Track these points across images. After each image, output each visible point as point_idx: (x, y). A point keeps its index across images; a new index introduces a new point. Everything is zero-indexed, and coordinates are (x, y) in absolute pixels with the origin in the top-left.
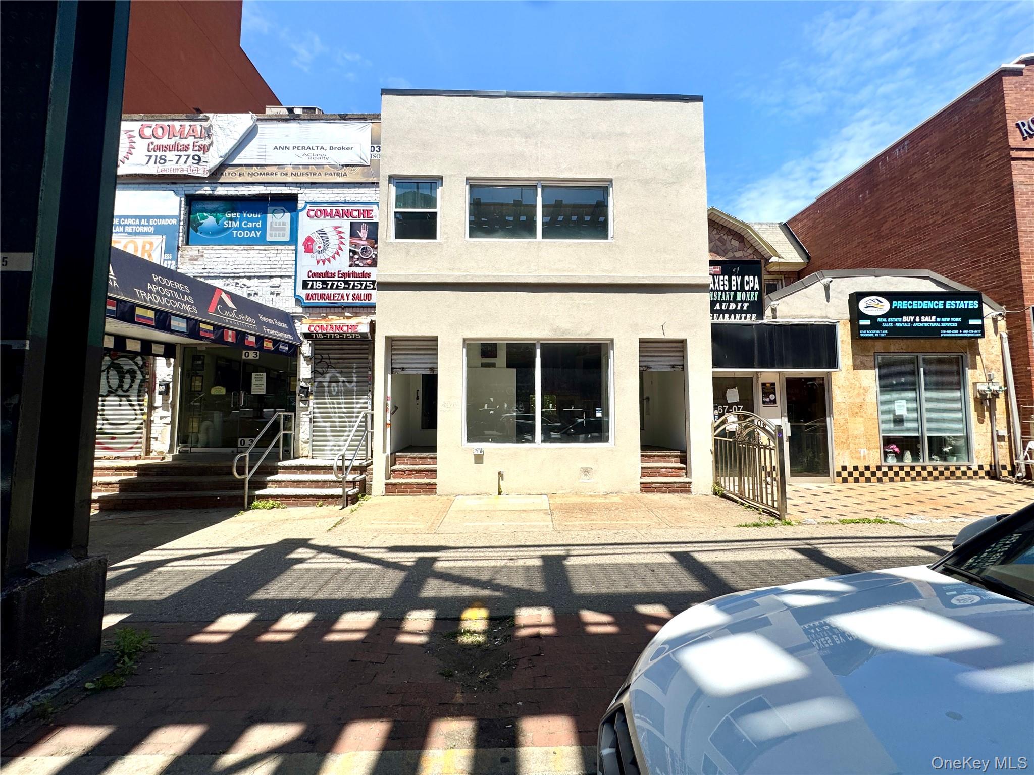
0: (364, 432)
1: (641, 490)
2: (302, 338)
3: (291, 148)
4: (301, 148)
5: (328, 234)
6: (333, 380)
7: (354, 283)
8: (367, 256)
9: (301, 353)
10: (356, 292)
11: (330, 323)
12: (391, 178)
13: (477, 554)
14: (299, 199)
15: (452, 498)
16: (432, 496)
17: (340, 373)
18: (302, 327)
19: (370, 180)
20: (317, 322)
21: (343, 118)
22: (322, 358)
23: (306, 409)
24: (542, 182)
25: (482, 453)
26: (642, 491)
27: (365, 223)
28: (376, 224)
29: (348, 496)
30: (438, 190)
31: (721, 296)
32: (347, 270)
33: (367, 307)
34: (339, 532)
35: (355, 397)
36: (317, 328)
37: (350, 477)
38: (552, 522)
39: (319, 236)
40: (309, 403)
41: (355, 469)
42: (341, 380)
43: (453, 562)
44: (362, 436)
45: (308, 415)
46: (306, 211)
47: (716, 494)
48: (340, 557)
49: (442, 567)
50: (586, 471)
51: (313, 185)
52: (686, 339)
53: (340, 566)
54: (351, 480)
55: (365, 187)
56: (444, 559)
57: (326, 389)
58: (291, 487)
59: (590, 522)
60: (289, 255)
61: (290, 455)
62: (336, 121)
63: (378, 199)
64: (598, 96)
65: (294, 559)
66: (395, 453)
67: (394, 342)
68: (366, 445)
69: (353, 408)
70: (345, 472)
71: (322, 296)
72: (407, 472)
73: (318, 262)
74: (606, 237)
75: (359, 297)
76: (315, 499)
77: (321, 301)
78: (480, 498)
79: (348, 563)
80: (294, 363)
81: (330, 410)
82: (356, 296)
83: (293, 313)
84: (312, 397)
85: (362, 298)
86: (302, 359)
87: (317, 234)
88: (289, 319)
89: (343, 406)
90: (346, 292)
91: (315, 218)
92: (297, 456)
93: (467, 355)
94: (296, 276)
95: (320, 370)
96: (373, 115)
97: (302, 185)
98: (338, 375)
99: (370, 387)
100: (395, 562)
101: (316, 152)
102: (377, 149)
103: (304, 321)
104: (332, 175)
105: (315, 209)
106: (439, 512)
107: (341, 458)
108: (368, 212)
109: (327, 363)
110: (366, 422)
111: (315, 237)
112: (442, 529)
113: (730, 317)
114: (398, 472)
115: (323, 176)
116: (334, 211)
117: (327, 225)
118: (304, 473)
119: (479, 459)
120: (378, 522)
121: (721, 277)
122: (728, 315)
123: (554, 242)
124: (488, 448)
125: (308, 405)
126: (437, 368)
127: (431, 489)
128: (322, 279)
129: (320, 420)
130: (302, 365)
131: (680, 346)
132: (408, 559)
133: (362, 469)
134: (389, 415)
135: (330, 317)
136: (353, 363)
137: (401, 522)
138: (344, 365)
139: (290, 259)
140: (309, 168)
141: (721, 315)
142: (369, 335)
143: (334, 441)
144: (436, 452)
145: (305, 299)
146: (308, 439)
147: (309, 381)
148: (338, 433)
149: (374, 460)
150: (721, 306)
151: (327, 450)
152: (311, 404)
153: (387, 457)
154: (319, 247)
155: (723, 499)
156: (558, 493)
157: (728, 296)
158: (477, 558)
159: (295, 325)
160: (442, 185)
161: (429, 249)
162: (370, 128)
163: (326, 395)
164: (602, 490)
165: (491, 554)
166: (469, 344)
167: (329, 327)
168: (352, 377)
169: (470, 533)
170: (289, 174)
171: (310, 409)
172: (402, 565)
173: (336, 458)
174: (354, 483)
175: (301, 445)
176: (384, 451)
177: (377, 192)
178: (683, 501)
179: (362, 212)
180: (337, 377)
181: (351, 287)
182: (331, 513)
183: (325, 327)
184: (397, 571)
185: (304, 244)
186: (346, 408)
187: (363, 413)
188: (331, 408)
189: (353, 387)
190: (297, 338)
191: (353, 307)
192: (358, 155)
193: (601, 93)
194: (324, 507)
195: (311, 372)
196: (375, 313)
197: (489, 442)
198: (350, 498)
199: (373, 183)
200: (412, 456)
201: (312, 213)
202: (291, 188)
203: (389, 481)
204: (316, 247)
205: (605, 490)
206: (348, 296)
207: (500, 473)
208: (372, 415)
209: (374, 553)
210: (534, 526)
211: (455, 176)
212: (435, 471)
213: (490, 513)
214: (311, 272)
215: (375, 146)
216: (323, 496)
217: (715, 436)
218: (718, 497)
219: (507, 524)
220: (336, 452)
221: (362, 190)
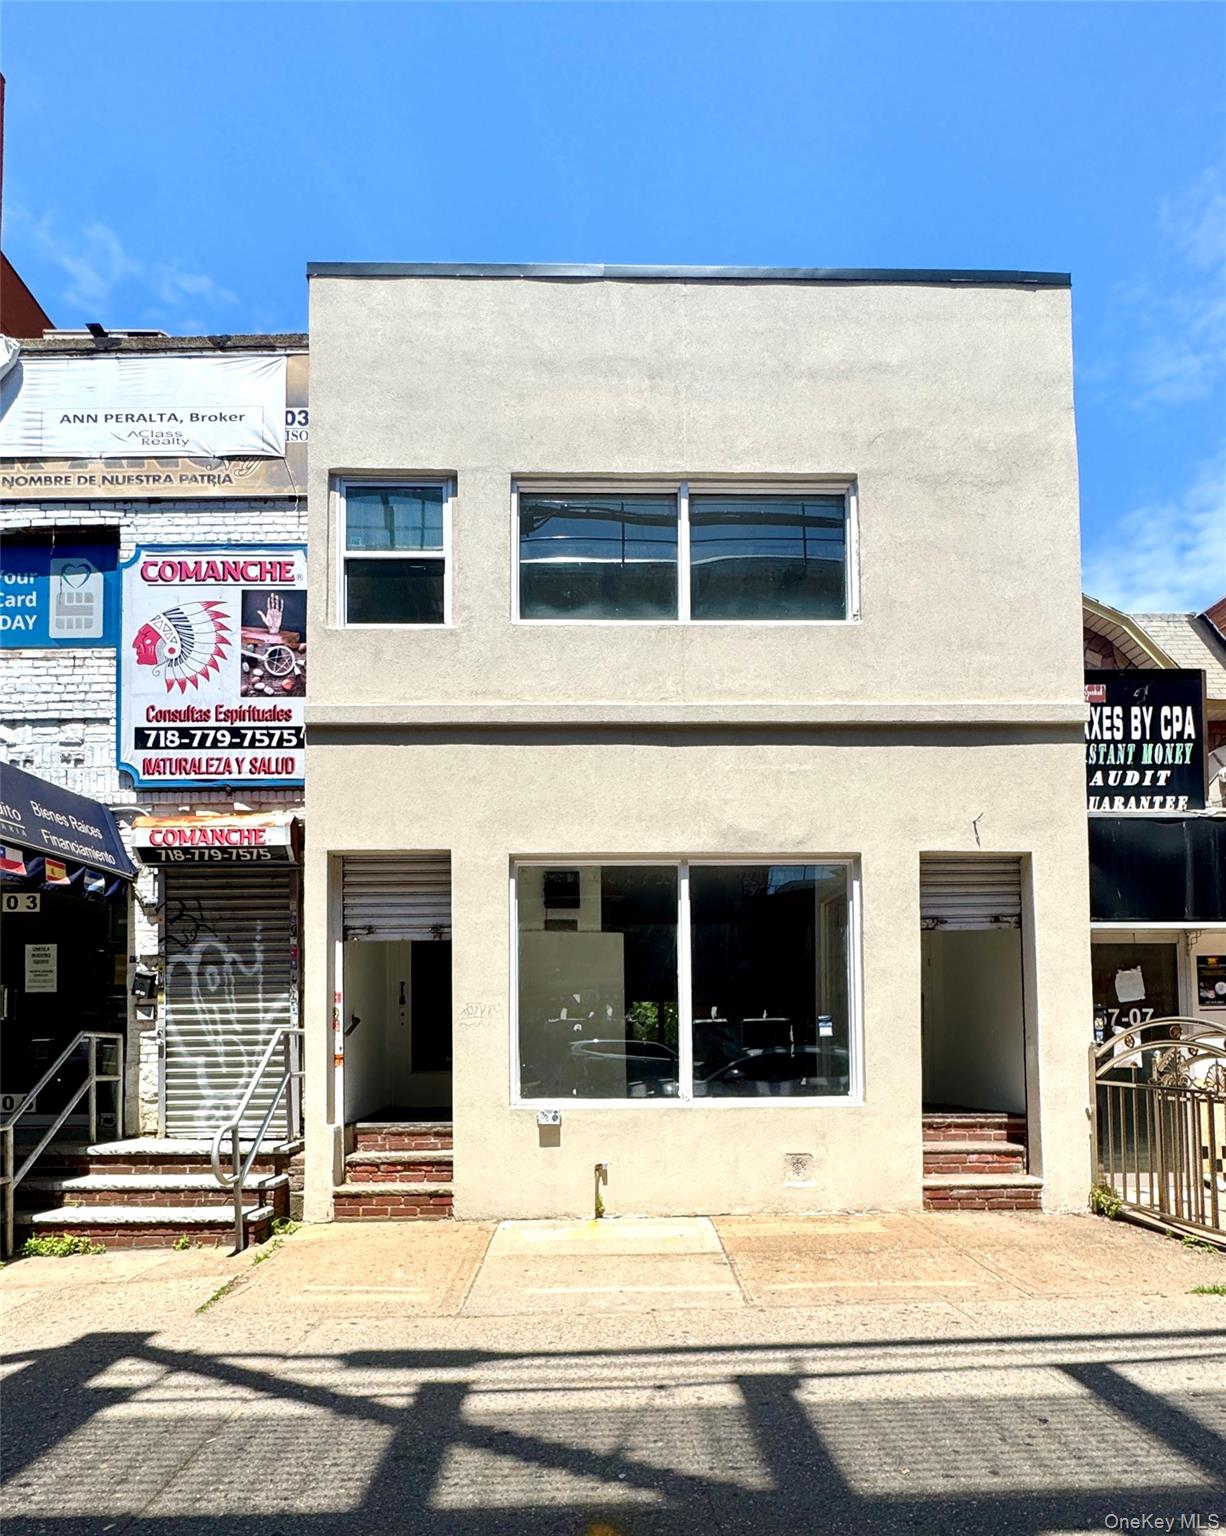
0: (283, 1076)
1: (925, 1203)
2: (136, 864)
3: (101, 419)
4: (124, 417)
5: (192, 620)
6: (209, 958)
7: (254, 734)
8: (283, 670)
9: (134, 897)
10: (259, 754)
11: (199, 824)
12: (335, 477)
13: (571, 1373)
14: (123, 538)
15: (489, 1225)
16: (442, 1223)
17: (226, 942)
18: (135, 836)
19: (287, 492)
20: (170, 824)
21: (221, 345)
22: (184, 907)
23: (150, 1025)
24: (690, 484)
25: (557, 1122)
26: (926, 1206)
27: (276, 592)
28: (302, 595)
29: (248, 1224)
30: (445, 505)
31: (1106, 755)
32: (235, 702)
33: (284, 789)
34: (224, 1315)
35: (260, 996)
36: (170, 837)
37: (252, 1180)
38: (738, 1282)
39: (170, 624)
40: (156, 1011)
41: (262, 1160)
42: (228, 957)
43: (514, 1395)
44: (279, 1086)
45: (153, 1039)
46: (139, 565)
47: (1100, 1212)
48: (227, 1384)
49: (488, 1413)
50: (798, 1162)
51: (153, 506)
52: (1029, 855)
53: (225, 1409)
54: (255, 1185)
55: (274, 509)
56: (491, 1387)
57: (195, 978)
58: (115, 1204)
59: (828, 1285)
60: (103, 670)
61: (116, 1131)
62: (205, 353)
63: (305, 537)
64: (821, 274)
65: (110, 1389)
66: (355, 1123)
67: (347, 867)
68: (289, 1107)
69: (256, 1022)
70: (239, 1168)
71: (180, 765)
72: (382, 1168)
73: (170, 686)
74: (840, 614)
75: (265, 766)
76: (170, 1232)
77: (177, 776)
78: (555, 1227)
79: (245, 1400)
80: (120, 922)
81: (204, 1027)
82: (258, 765)
83: (115, 805)
84: (162, 998)
85: (273, 769)
86: (138, 909)
87: (163, 618)
88: (106, 818)
89: (232, 1017)
90: (235, 753)
91: (160, 582)
92: (130, 1132)
93: (519, 895)
94: (118, 718)
95: (180, 936)
96: (291, 336)
97: (128, 506)
98: (221, 946)
99: (295, 973)
100: (364, 1398)
101: (159, 427)
102: (300, 418)
103: (139, 820)
104: (196, 480)
105: (160, 560)
106: (463, 1263)
107: (229, 1135)
108: (284, 567)
109: (194, 920)
110: (286, 1053)
111: (162, 627)
112: (475, 1303)
113: (1126, 804)
114: (363, 1168)
115: (176, 482)
116: (204, 566)
117: (189, 597)
118: (144, 1172)
119: (550, 1135)
120: (320, 1288)
121: (1107, 711)
122: (1122, 799)
123: (721, 627)
124: (570, 1108)
125: (155, 1016)
126: (450, 926)
127: (439, 1204)
128: (178, 724)
129: (182, 1049)
130: (137, 926)
131: (1015, 869)
132: (395, 1387)
133: (279, 1162)
134: (339, 1036)
135: (198, 813)
136: (255, 919)
137: (374, 1288)
138: (233, 924)
139: (104, 679)
140: (143, 465)
141: (1107, 799)
142: (290, 853)
143: (215, 1097)
144: (451, 1120)
145: (141, 772)
146: (156, 1095)
147: (155, 961)
148: (223, 1080)
149: (307, 1140)
150: (1106, 778)
151: (199, 1118)
152: (161, 1013)
153: (337, 1134)
154: (172, 651)
155: (1122, 1224)
156: (733, 1212)
157: (1121, 754)
158: (573, 1385)
159: (121, 833)
160: (455, 494)
161: (427, 645)
162: (283, 371)
163: (194, 992)
164: (837, 1205)
165: (606, 1373)
166: (523, 870)
167: (198, 833)
168: (254, 951)
169: (544, 1313)
170: (98, 480)
171: (160, 1024)
172: (384, 1408)
173: (217, 1137)
174: (260, 1193)
175: (144, 1108)
176: (331, 1119)
177: (302, 520)
178: (1030, 1231)
179: (269, 566)
180: (218, 952)
181: (246, 743)
182: (209, 1265)
183: (188, 833)
184: (370, 1424)
185: (136, 644)
186: (240, 1022)
187: (278, 1032)
188: (206, 1022)
189: (256, 973)
190: (125, 862)
191: (252, 789)
192: (257, 434)
193: (826, 267)
194: (193, 1249)
195: (160, 941)
196: (302, 804)
197: (572, 1096)
198: (251, 1229)
199: (292, 499)
200: (394, 1129)
201: (153, 572)
202: (104, 513)
203: (342, 1189)
204: (163, 652)
205: (841, 1206)
206: (240, 763)
207: (599, 1168)
208: (301, 1038)
209: (311, 1371)
210: (696, 1296)
211: (484, 470)
212: (450, 1164)
213: (583, 1263)
214: (153, 708)
215: (296, 411)
216: (189, 1224)
217: (1098, 1079)
218: (1107, 1220)
219: (629, 1289)
220: (221, 1123)
221: (268, 517)
